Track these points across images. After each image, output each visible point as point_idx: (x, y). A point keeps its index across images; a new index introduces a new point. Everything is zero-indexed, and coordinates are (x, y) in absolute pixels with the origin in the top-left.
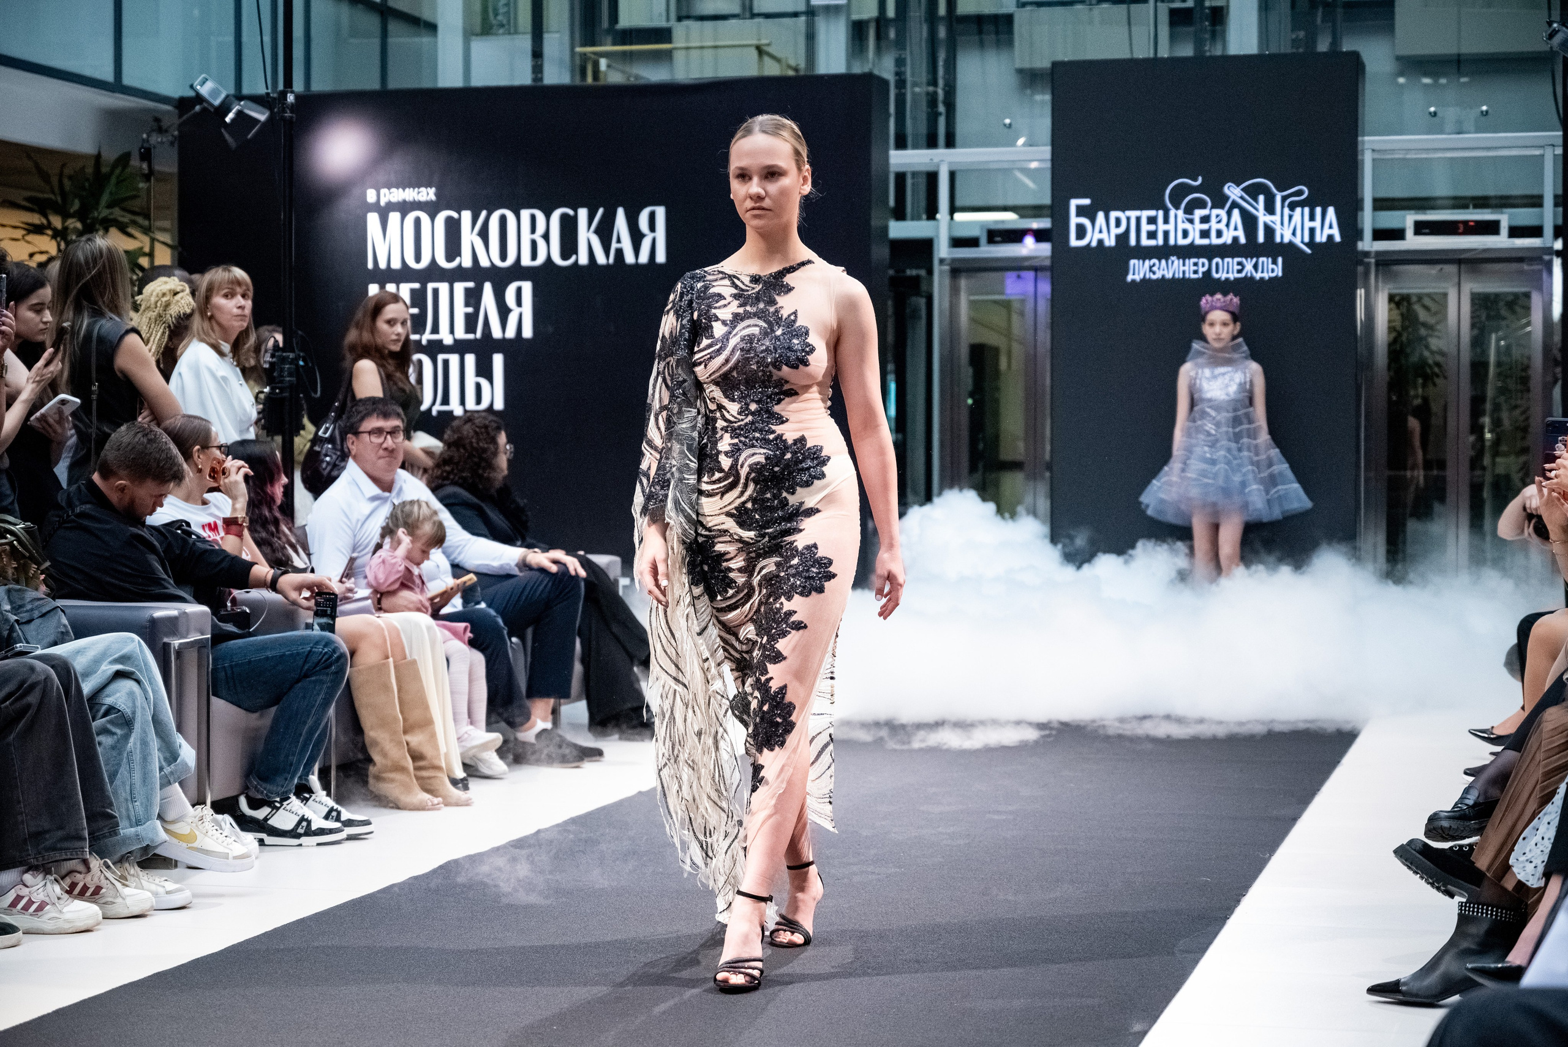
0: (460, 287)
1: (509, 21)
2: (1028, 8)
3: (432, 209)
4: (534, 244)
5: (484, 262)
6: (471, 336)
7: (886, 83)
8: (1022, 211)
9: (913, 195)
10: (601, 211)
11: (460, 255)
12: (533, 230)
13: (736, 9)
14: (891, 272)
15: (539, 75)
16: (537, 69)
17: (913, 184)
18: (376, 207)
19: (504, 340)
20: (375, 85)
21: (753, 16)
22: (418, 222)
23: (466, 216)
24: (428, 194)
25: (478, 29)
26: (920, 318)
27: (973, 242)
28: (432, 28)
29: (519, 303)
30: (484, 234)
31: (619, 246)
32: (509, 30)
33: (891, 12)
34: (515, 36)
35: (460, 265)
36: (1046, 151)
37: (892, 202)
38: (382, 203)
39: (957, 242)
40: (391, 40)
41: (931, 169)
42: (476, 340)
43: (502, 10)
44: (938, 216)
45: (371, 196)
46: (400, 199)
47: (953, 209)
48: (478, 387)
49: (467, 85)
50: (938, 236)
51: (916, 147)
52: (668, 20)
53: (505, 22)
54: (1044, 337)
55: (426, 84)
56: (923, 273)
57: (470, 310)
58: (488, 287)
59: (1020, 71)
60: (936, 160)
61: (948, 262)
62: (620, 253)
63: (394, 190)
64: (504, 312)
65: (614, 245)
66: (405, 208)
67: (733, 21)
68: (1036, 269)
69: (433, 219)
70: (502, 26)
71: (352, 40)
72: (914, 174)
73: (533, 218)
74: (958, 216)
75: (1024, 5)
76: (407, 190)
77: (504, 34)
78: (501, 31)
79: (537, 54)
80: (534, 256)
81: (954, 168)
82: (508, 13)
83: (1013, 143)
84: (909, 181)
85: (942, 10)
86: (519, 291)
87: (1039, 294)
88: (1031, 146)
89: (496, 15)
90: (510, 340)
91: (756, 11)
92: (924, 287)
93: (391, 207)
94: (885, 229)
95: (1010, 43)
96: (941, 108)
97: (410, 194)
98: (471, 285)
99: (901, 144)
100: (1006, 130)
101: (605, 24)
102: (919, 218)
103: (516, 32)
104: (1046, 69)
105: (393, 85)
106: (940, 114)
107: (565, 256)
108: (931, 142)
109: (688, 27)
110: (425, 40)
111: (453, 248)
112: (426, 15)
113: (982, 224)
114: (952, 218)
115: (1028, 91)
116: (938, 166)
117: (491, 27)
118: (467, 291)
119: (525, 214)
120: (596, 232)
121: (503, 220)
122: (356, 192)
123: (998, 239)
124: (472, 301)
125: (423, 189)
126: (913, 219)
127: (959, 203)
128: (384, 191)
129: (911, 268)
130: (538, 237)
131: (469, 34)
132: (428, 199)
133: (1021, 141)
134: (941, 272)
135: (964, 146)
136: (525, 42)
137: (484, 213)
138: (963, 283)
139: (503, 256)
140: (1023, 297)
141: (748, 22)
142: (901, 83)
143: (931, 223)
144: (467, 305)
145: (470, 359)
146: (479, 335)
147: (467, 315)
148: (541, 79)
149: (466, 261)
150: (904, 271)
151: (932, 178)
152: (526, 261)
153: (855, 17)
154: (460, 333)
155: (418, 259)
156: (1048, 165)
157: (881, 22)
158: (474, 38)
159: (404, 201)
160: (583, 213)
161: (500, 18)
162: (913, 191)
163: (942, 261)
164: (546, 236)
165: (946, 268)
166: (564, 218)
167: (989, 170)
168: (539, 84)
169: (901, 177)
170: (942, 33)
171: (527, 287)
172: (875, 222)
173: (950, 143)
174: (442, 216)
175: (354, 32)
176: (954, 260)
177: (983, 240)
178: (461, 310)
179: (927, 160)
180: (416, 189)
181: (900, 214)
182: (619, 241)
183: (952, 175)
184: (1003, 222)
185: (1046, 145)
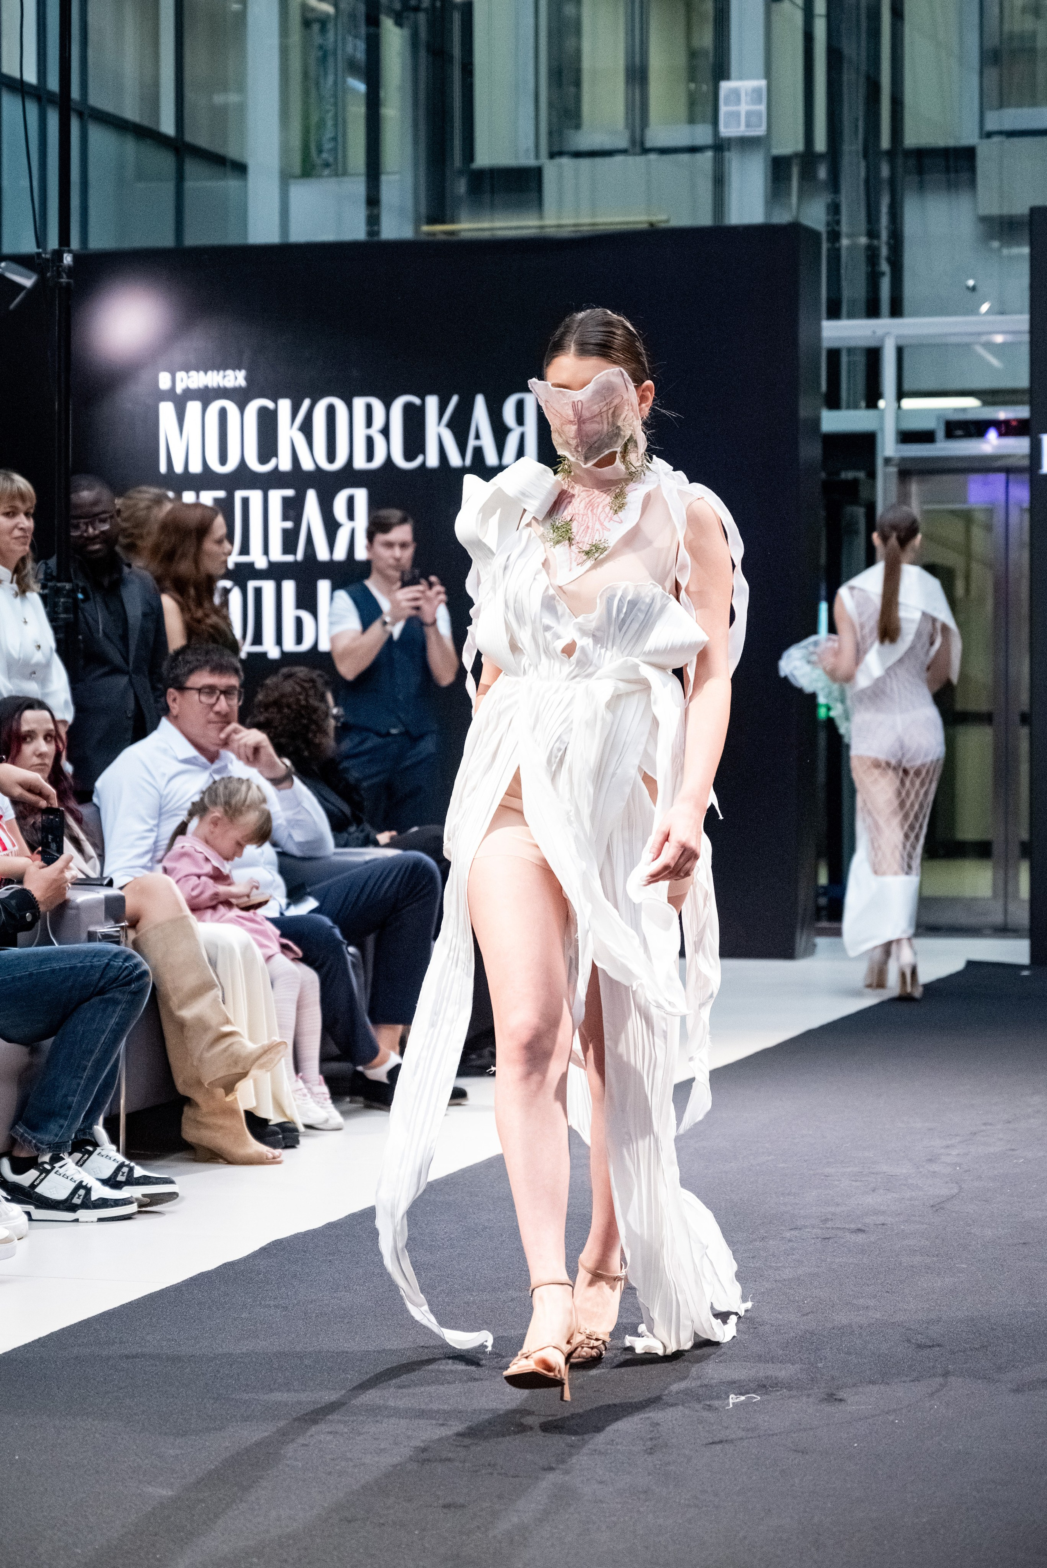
0: (276, 496)
1: (336, 158)
2: (996, 139)
3: (241, 397)
4: (370, 441)
5: (307, 465)
6: (289, 558)
7: (815, 235)
8: (990, 397)
9: (849, 377)
10: (455, 399)
11: (276, 455)
12: (369, 423)
13: (622, 143)
14: (823, 475)
15: (376, 228)
16: (373, 220)
17: (849, 362)
18: (169, 394)
19: (331, 563)
20: (167, 241)
21: (645, 151)
22: (223, 413)
23: (284, 406)
24: (236, 378)
25: (297, 169)
26: (857, 532)
27: (927, 437)
28: (240, 169)
29: (351, 516)
30: (307, 429)
31: (477, 443)
32: (336, 170)
33: (821, 145)
34: (346, 179)
35: (277, 467)
36: (1022, 321)
37: (824, 387)
38: (179, 390)
39: (907, 437)
40: (189, 184)
41: (872, 343)
42: (296, 562)
43: (327, 146)
44: (882, 404)
45: (164, 381)
46: (201, 386)
47: (901, 395)
48: (299, 622)
49: (285, 241)
50: (882, 429)
51: (851, 316)
52: (537, 156)
53: (331, 160)
54: (1021, 558)
55: (233, 239)
56: (861, 475)
57: (289, 525)
58: (311, 497)
59: (985, 220)
60: (880, 332)
61: (894, 463)
62: (478, 452)
63: (193, 373)
64: (331, 527)
65: (472, 443)
66: (206, 396)
67: (619, 159)
68: (1008, 471)
69: (242, 410)
70: (327, 165)
71: (141, 185)
72: (851, 351)
73: (369, 408)
74: (908, 404)
75: (989, 135)
76: (210, 373)
77: (329, 176)
78: (326, 172)
79: (373, 201)
80: (370, 457)
81: (902, 342)
82: (334, 150)
83: (975, 311)
84: (844, 359)
85: (885, 143)
86: (351, 500)
87: (1011, 501)
88: (1002, 313)
89: (320, 151)
90: (339, 564)
91: (649, 144)
92: (864, 494)
93: (190, 394)
94: (817, 421)
95: (972, 183)
96: (885, 267)
97: (213, 379)
98: (290, 493)
99: (834, 313)
100: (969, 293)
101: (457, 160)
102: (856, 407)
103: (345, 173)
104: (1022, 216)
105: (191, 240)
106: (883, 274)
107: (409, 455)
108: (872, 311)
109: (560, 166)
110: (232, 183)
111: (268, 448)
112: (232, 153)
113: (938, 413)
114: (899, 407)
115: (996, 244)
116: (882, 339)
117: (313, 167)
118: (286, 500)
119: (359, 403)
120: (449, 425)
121: (331, 411)
122: (145, 376)
123: (959, 432)
124: (292, 513)
125: (229, 372)
126: (848, 407)
127: (907, 387)
128: (180, 375)
129: (847, 469)
130: (375, 431)
131: (286, 178)
132: (237, 384)
133: (985, 307)
134: (886, 475)
135: (915, 314)
136: (358, 187)
137: (307, 403)
138: (914, 488)
139: (331, 456)
140: (990, 506)
141: (641, 160)
142: (834, 236)
143: (871, 413)
144: (285, 518)
145: (289, 587)
146: (300, 555)
147: (286, 532)
148: (378, 233)
149: (284, 463)
150: (838, 473)
151: (873, 355)
152: (360, 463)
153: (777, 151)
154: (277, 554)
155: (223, 460)
156: (1026, 338)
157: (808, 158)
158: (292, 181)
159: (206, 387)
160: (432, 402)
161: (325, 155)
162: (849, 372)
163: (888, 461)
164: (385, 431)
165: (893, 470)
166: (408, 408)
167: (946, 345)
168: (376, 238)
169: (834, 355)
170: (885, 171)
171: (361, 495)
172: (804, 413)
173: (896, 311)
174: (254, 406)
175: (140, 176)
176: (903, 460)
177: (940, 434)
178: (277, 525)
179: (868, 333)
180: (221, 373)
181: (833, 403)
182: (477, 437)
183: (900, 351)
184: (964, 410)
185: (1021, 313)
